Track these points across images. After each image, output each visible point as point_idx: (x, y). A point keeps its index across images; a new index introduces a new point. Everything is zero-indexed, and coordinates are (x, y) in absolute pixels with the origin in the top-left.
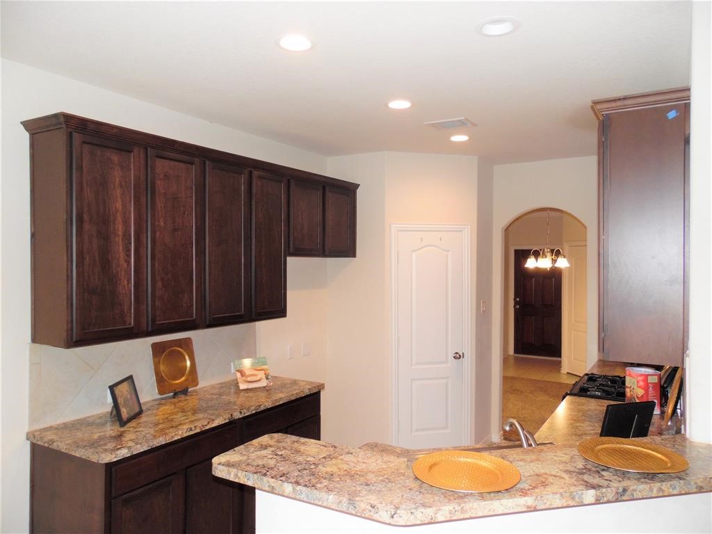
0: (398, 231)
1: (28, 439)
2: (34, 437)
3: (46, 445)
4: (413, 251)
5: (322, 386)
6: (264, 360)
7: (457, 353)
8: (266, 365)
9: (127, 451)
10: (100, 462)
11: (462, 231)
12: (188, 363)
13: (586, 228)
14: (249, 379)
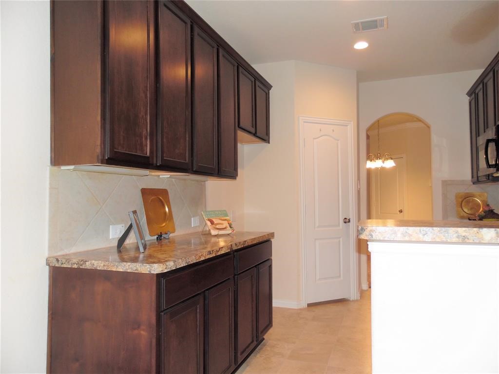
0: (304, 122)
1: (48, 264)
2: (58, 260)
3: (75, 266)
4: (314, 139)
5: (272, 235)
6: (224, 212)
7: (346, 219)
8: (227, 216)
9: (173, 263)
10: (152, 272)
11: (347, 126)
12: (167, 209)
13: (429, 127)
14: (217, 227)
